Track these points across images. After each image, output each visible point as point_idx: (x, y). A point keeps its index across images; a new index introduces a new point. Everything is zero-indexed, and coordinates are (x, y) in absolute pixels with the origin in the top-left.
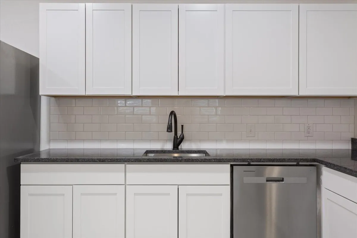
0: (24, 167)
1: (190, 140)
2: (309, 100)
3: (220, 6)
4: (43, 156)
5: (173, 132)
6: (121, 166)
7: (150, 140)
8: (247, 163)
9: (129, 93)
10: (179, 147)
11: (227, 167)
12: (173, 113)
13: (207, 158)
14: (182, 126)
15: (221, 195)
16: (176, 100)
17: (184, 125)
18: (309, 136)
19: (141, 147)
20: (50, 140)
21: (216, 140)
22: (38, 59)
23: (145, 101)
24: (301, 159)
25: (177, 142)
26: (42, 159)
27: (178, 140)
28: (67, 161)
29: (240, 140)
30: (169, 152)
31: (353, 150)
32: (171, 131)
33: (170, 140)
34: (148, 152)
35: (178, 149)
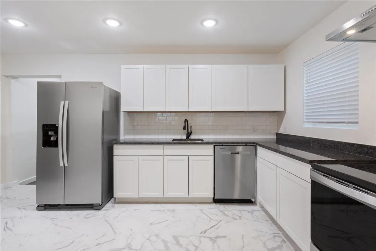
0: (115, 146)
1: (195, 134)
2: (255, 113)
3: (209, 66)
4: (122, 142)
5: (186, 130)
6: (161, 146)
7: (174, 134)
8: (221, 145)
9: (164, 110)
10: (190, 138)
11: (212, 146)
12: (186, 120)
13: (203, 142)
14: (191, 127)
15: (209, 160)
16: (188, 113)
17: (192, 126)
18: (254, 132)
19: (170, 138)
20: (125, 134)
21: (208, 134)
22: (120, 93)
23: (172, 114)
24: (247, 143)
25: (189, 135)
26: (122, 143)
27: (189, 134)
28: (135, 144)
29: (221, 134)
30: (184, 140)
31: (277, 139)
32: (185, 129)
33: (185, 134)
34: (174, 140)
35: (189, 138)
